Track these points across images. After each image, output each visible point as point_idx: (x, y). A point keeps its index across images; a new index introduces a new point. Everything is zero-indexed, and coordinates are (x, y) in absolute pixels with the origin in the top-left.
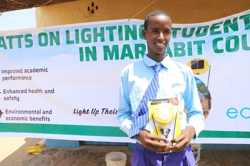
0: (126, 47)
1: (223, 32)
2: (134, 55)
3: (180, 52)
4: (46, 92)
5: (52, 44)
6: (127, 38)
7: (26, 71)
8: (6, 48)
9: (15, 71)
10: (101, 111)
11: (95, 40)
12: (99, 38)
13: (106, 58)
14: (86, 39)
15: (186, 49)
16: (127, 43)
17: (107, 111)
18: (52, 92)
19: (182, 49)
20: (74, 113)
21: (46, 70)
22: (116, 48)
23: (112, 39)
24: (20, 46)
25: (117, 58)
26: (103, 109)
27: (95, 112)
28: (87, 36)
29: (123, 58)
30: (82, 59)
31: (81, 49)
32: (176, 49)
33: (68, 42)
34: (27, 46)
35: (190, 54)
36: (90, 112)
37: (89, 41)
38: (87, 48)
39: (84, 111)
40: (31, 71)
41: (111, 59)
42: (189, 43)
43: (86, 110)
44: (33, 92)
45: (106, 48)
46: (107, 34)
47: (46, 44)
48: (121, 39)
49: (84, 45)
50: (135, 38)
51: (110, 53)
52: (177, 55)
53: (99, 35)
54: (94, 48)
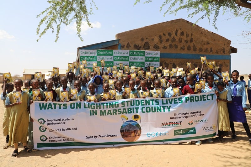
0: (110, 111)
1: (145, 105)
2: (112, 114)
3: (130, 112)
4: (73, 129)
5: (77, 108)
6: (110, 108)
7: (63, 120)
8: (52, 109)
9: (55, 120)
10: (98, 136)
11: (97, 108)
12: (98, 108)
13: (101, 115)
14: (93, 107)
15: (132, 110)
16: (110, 109)
17: (101, 136)
18: (76, 129)
19: (130, 110)
20: (86, 138)
21: (73, 119)
22: (105, 111)
23: (104, 108)
24: (60, 108)
25: (105, 115)
26: (99, 136)
27: (96, 137)
28: (93, 106)
29: (108, 115)
30: (91, 115)
31: (91, 111)
32: (128, 111)
33: (85, 107)
34: (64, 108)
35: (134, 113)
36: (94, 137)
37: (94, 108)
38: (93, 111)
39: (91, 137)
40: (66, 120)
41: (103, 115)
42: (133, 108)
43: (92, 136)
44: (64, 130)
45: (101, 111)
46: (102, 106)
47: (74, 108)
48: (107, 108)
49: (92, 110)
50: (113, 107)
51: (102, 113)
52: (129, 113)
53: (98, 106)
54: (96, 111)
